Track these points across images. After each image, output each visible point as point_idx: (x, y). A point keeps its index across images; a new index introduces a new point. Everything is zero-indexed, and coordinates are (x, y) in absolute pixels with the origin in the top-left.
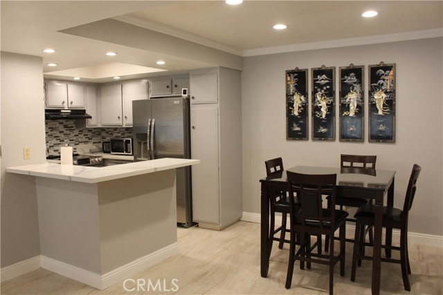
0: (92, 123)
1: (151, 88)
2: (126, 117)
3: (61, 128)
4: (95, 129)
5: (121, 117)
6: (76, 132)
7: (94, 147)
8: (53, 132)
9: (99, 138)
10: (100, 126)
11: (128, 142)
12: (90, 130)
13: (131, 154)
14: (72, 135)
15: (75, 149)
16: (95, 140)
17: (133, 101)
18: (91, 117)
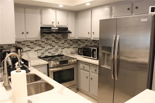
0: (71, 36)
1: (113, 11)
2: (93, 33)
3: (53, 39)
4: (74, 39)
5: (90, 33)
6: (63, 41)
7: (73, 50)
8: (48, 41)
9: (77, 45)
10: (77, 38)
11: (94, 50)
12: (71, 40)
13: (96, 58)
14: (60, 43)
15: (61, 51)
16: (74, 46)
17: (100, 20)
18: (71, 33)
